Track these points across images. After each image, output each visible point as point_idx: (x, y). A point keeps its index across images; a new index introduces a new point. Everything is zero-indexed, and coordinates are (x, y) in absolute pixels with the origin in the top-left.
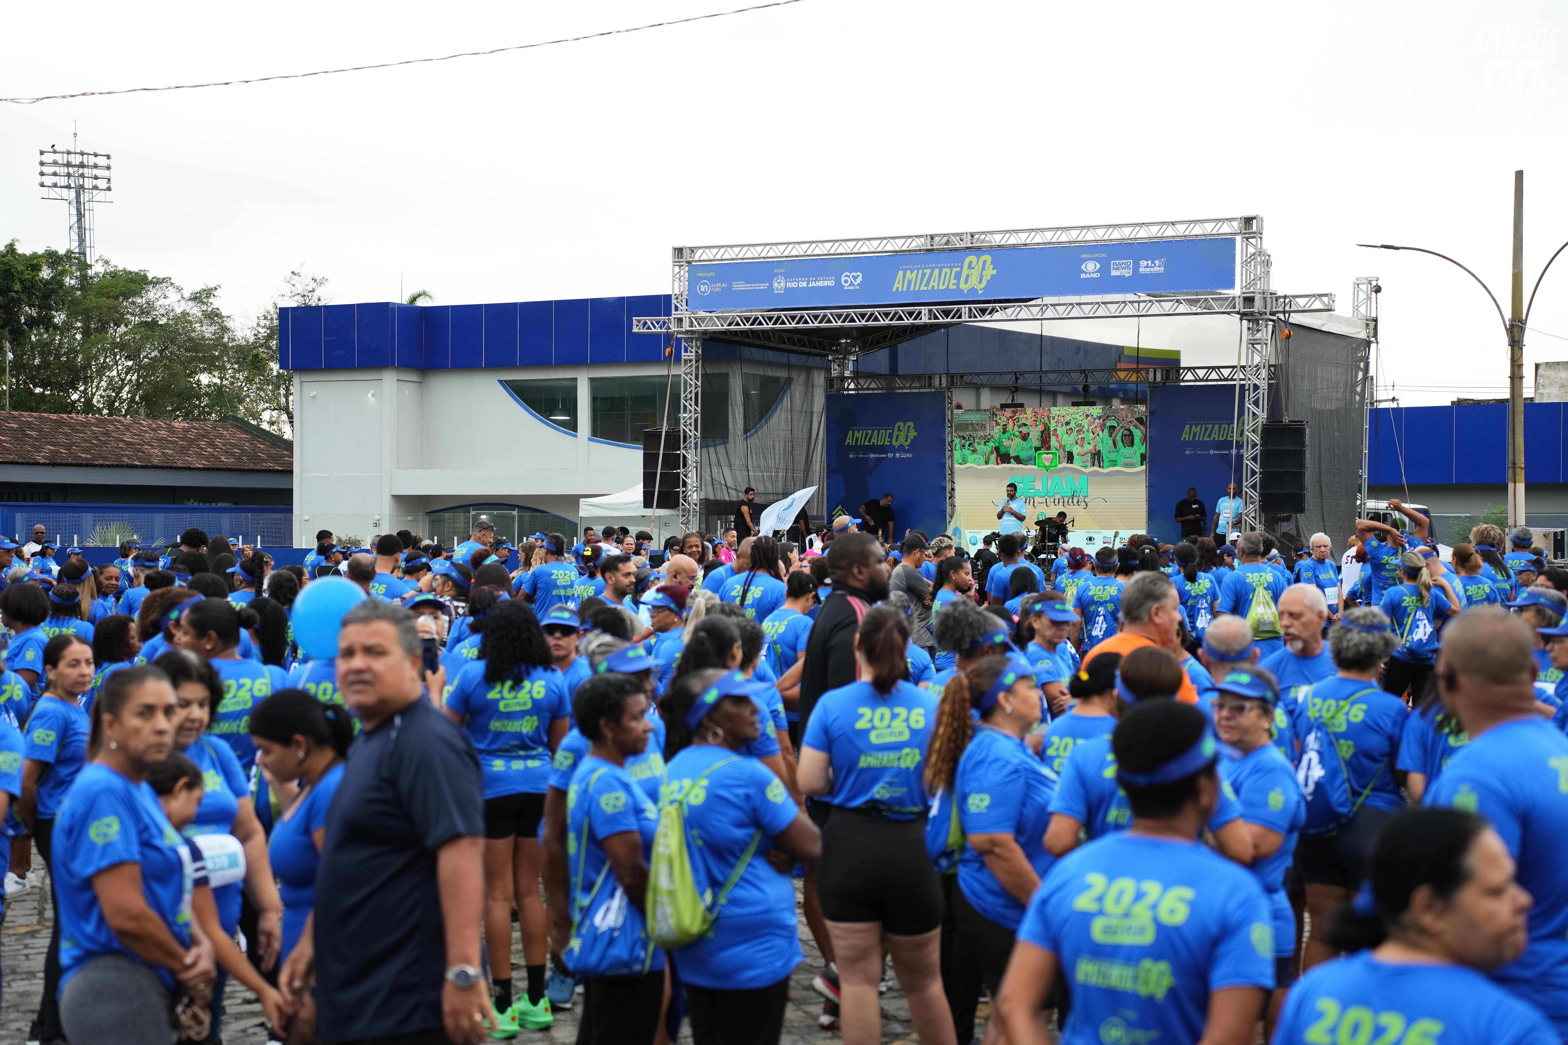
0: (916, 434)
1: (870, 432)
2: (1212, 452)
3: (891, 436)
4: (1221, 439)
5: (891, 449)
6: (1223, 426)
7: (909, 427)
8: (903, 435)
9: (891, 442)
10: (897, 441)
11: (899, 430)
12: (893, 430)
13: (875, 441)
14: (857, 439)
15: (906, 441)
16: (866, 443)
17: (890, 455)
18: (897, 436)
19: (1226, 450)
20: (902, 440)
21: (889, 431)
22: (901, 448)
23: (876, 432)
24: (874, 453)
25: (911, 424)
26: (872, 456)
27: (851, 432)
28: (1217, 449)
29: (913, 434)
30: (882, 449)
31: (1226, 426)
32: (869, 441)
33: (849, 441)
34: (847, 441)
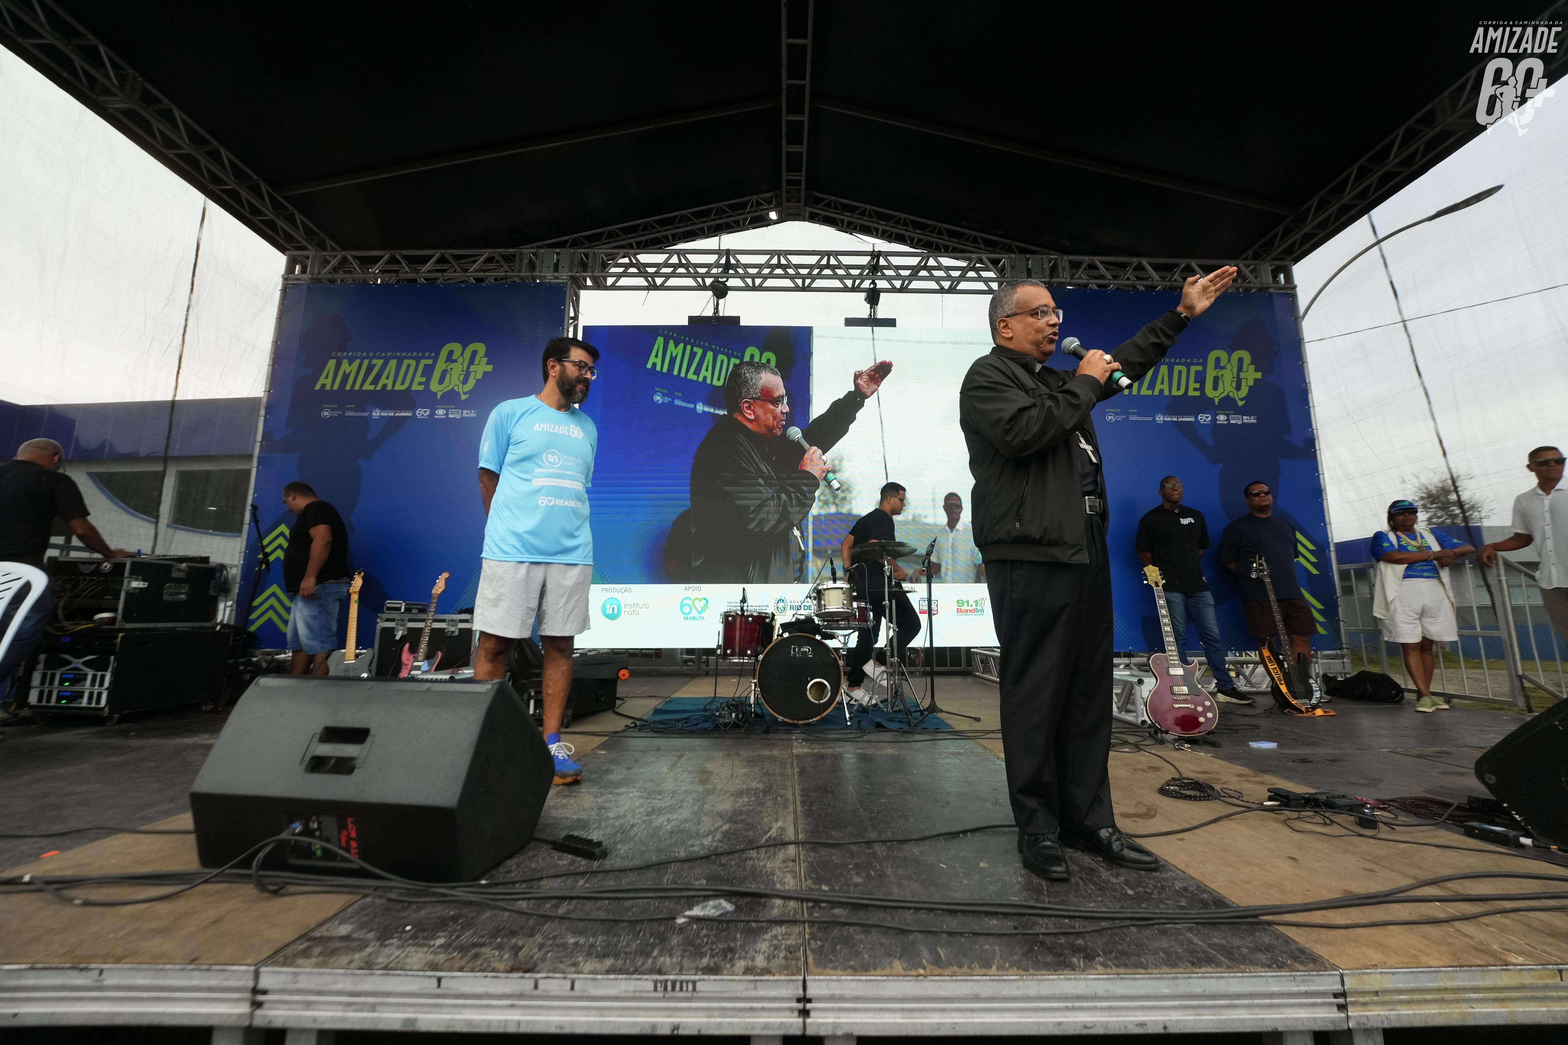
0: (489, 368)
1: (379, 363)
2: (1160, 418)
3: (428, 372)
4: (1175, 393)
5: (428, 399)
6: (1177, 368)
7: (474, 353)
8: (457, 370)
9: (427, 384)
10: (441, 381)
11: (450, 359)
12: (436, 359)
13: (390, 383)
14: (346, 377)
15: (465, 381)
16: (367, 387)
17: (422, 413)
18: (444, 373)
19: (1188, 414)
20: (454, 381)
21: (424, 362)
22: (451, 398)
23: (393, 363)
24: (383, 409)
25: (481, 348)
26: (376, 413)
27: (332, 363)
28: (1171, 414)
29: (482, 367)
30: (406, 399)
31: (1184, 369)
32: (375, 382)
33: (326, 381)
34: (322, 381)
